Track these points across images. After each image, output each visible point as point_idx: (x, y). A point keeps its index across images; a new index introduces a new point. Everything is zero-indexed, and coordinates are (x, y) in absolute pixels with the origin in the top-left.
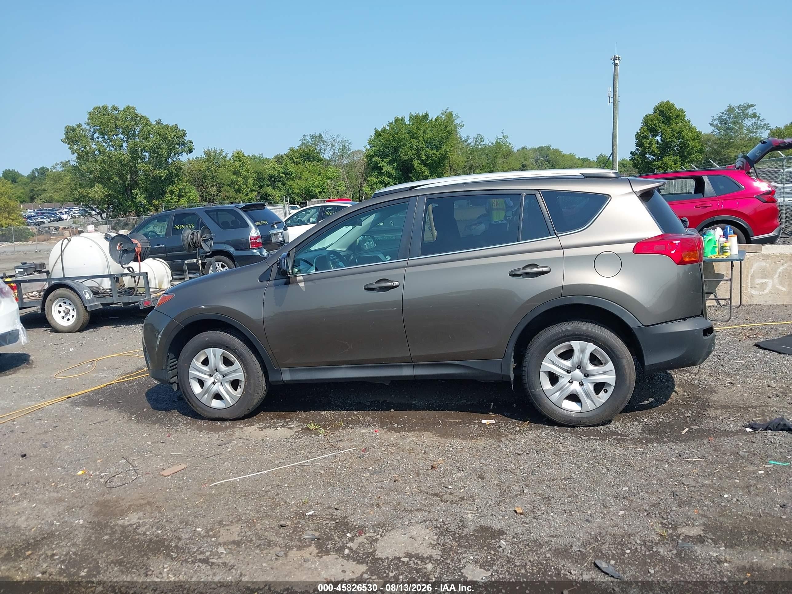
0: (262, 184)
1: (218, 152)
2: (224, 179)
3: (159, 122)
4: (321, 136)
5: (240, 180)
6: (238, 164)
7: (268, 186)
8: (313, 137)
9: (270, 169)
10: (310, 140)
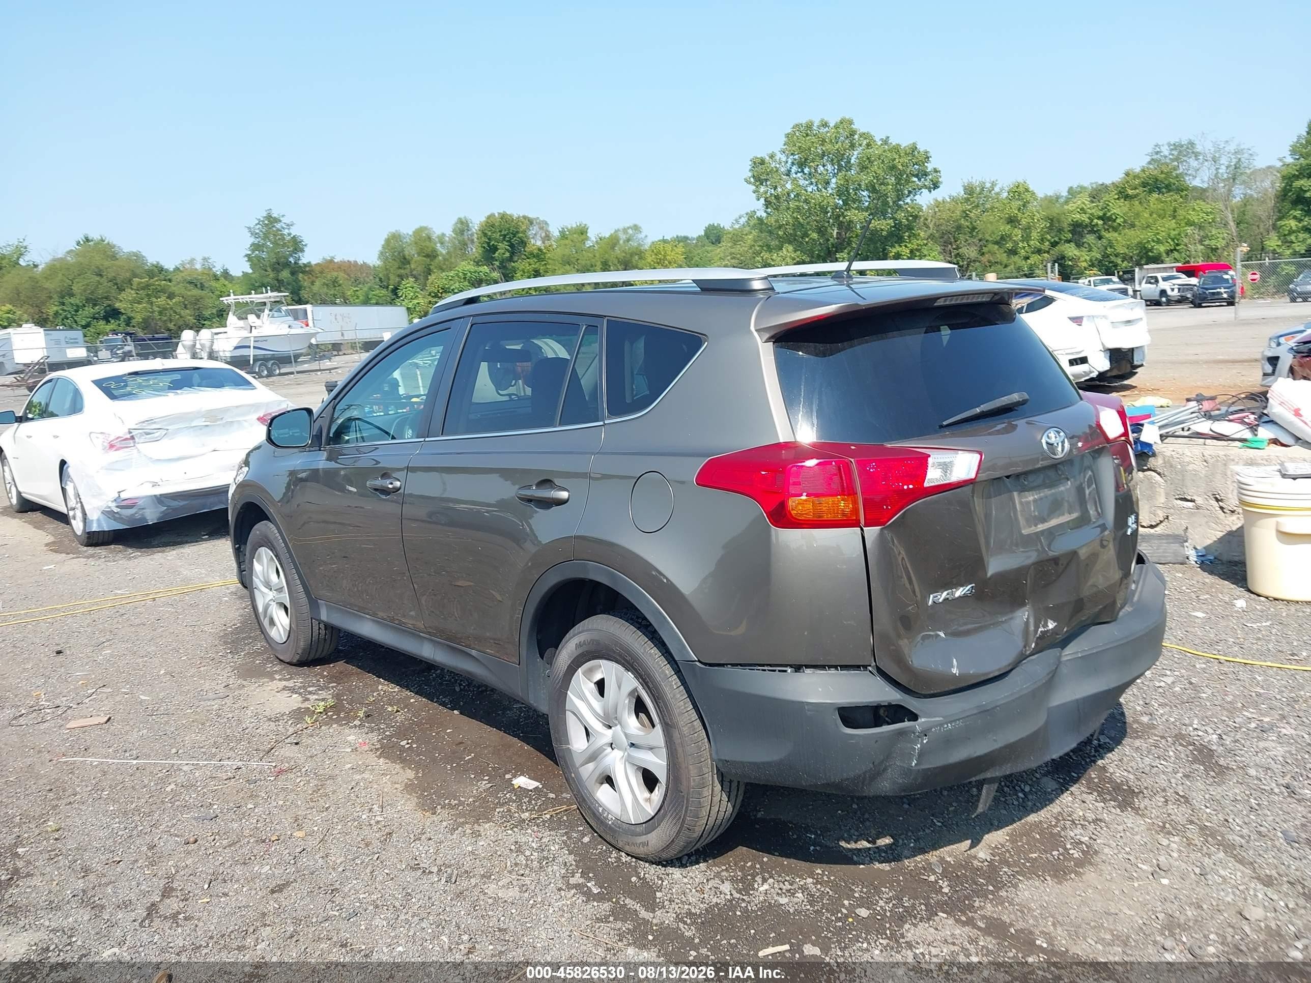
0: (1057, 239)
1: (988, 185)
2: (990, 232)
3: (885, 142)
4: (1192, 144)
5: (1018, 234)
6: (1016, 204)
7: (1069, 241)
8: (1176, 146)
9: (1074, 213)
10: (1166, 153)
